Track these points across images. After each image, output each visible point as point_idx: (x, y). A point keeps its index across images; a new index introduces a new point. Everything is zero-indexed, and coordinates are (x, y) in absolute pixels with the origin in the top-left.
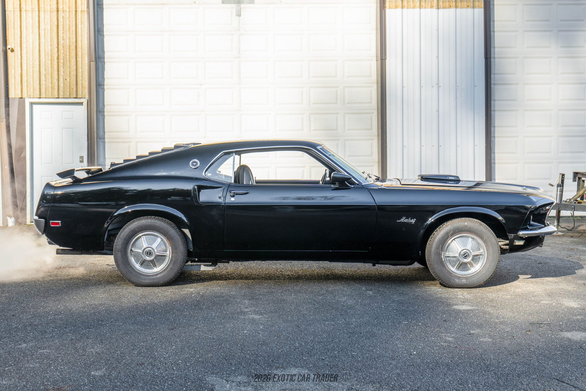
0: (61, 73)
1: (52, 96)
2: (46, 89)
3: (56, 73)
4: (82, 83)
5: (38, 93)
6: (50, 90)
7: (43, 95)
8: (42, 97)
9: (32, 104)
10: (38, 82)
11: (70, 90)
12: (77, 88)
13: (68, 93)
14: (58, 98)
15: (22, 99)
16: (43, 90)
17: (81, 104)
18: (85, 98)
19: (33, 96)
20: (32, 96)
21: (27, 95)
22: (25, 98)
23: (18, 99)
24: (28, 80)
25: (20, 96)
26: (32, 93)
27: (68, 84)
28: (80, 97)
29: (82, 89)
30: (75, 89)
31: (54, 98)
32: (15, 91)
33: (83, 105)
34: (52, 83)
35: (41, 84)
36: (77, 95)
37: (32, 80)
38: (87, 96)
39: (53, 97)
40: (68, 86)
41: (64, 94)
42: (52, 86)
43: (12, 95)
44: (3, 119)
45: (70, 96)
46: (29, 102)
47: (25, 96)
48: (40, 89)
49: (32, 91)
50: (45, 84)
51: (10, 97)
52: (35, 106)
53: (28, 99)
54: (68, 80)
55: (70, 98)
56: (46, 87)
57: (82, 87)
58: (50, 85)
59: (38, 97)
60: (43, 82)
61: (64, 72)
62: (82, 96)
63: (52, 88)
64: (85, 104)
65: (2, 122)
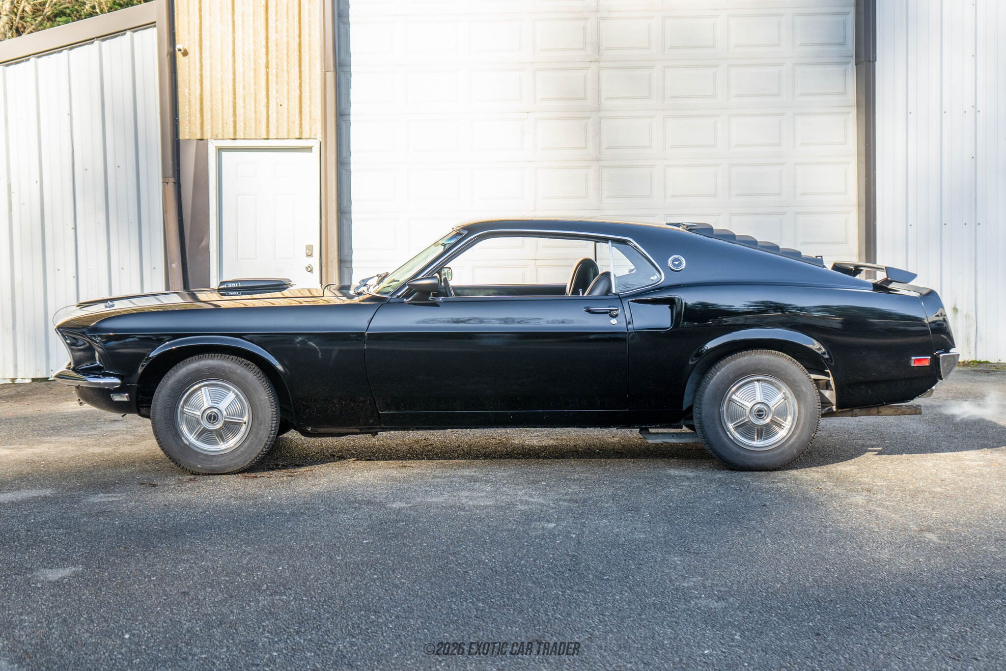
0: (273, 93)
1: (256, 135)
2: (245, 124)
3: (264, 92)
4: (310, 112)
5: (231, 129)
6: (253, 125)
7: (240, 135)
8: (237, 137)
9: (220, 150)
10: (231, 110)
11: (288, 125)
12: (301, 120)
13: (285, 131)
14: (267, 139)
15: (203, 142)
16: (240, 125)
17: (309, 149)
18: (316, 139)
19: (223, 136)
20: (220, 137)
21: (212, 135)
22: (207, 140)
23: (195, 143)
24: (214, 107)
25: (199, 137)
26: (221, 131)
27: (286, 114)
28: (308, 137)
29: (310, 122)
30: (297, 124)
31: (261, 139)
32: (190, 128)
33: (311, 152)
34: (256, 112)
35: (237, 113)
36: (301, 133)
37: (220, 107)
38: (320, 137)
39: (258, 138)
40: (285, 118)
41: (278, 132)
42: (256, 117)
43: (184, 135)
44: (169, 177)
45: (288, 135)
46: (216, 147)
47: (207, 135)
48: (235, 122)
49: (220, 126)
50: (245, 113)
51: (181, 137)
52: (225, 154)
53: (212, 141)
54: (285, 106)
55: (288, 139)
56: (244, 118)
57: (311, 118)
58: (253, 116)
59: (232, 138)
60: (240, 111)
61: (277, 91)
62: (310, 135)
63: (256, 122)
64: (316, 149)
65: (167, 183)
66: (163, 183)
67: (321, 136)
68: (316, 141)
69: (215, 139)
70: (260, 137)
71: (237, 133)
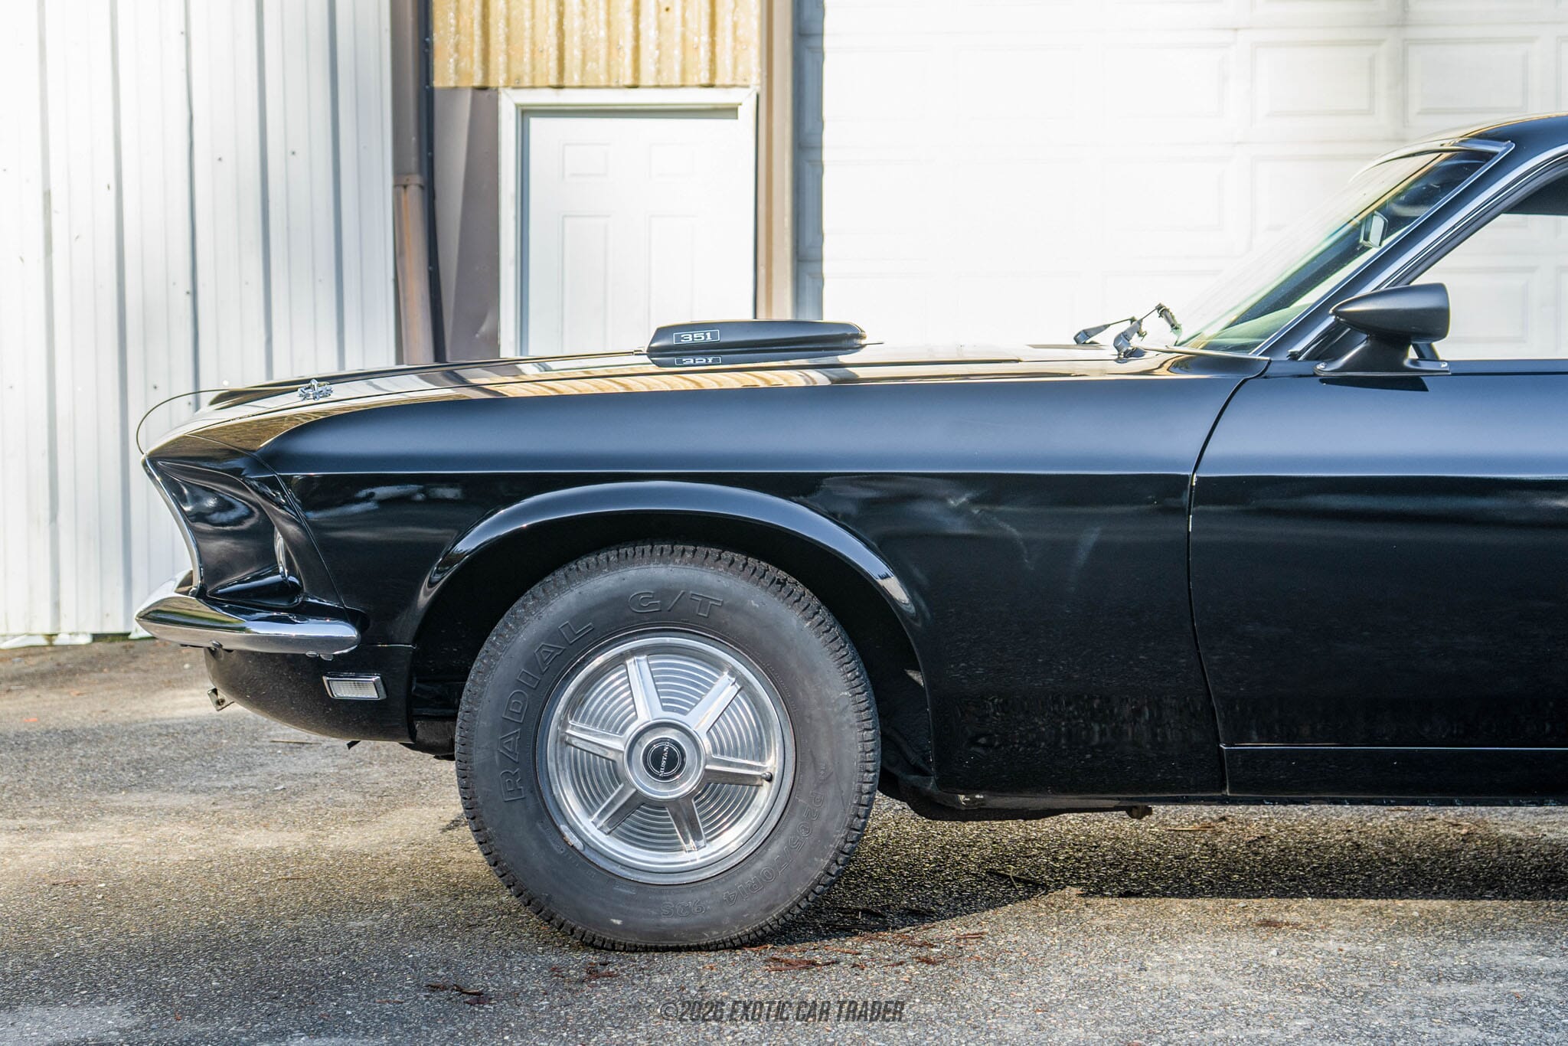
1: (609, 78)
2: (584, 52)
4: (735, 26)
5: (553, 64)
6: (603, 52)
7: (573, 76)
8: (566, 83)
9: (525, 113)
10: (553, 20)
11: (684, 58)
12: (713, 44)
13: (677, 68)
14: (635, 87)
15: (486, 94)
16: (573, 54)
17: (730, 111)
18: (747, 87)
19: (534, 80)
20: (527, 82)
21: (509, 79)
22: (497, 89)
23: (469, 95)
24: (514, 13)
25: (477, 81)
26: (528, 68)
27: (678, 29)
28: (728, 82)
29: (734, 48)
30: (704, 53)
31: (618, 87)
32: (457, 63)
33: (736, 118)
34: (609, 24)
35: (567, 27)
36: (713, 73)
37: (527, 12)
38: (755, 81)
39: (613, 84)
40: (678, 39)
41: (659, 72)
42: (610, 36)
43: (444, 76)
44: (410, 174)
45: (684, 78)
46: (517, 106)
47: (498, 79)
48: (561, 48)
49: (527, 58)
50: (584, 28)
51: (437, 83)
52: (535, 123)
53: (509, 91)
54: (677, 11)
55: (682, 86)
56: (583, 38)
57: (735, 39)
58: (603, 33)
59: (554, 83)
60: (573, 23)
62: (734, 79)
63: (609, 48)
64: (747, 112)
65: (405, 187)
66: (396, 186)
67: (759, 81)
68: (746, 91)
69: (514, 88)
70: (617, 82)
71: (567, 74)
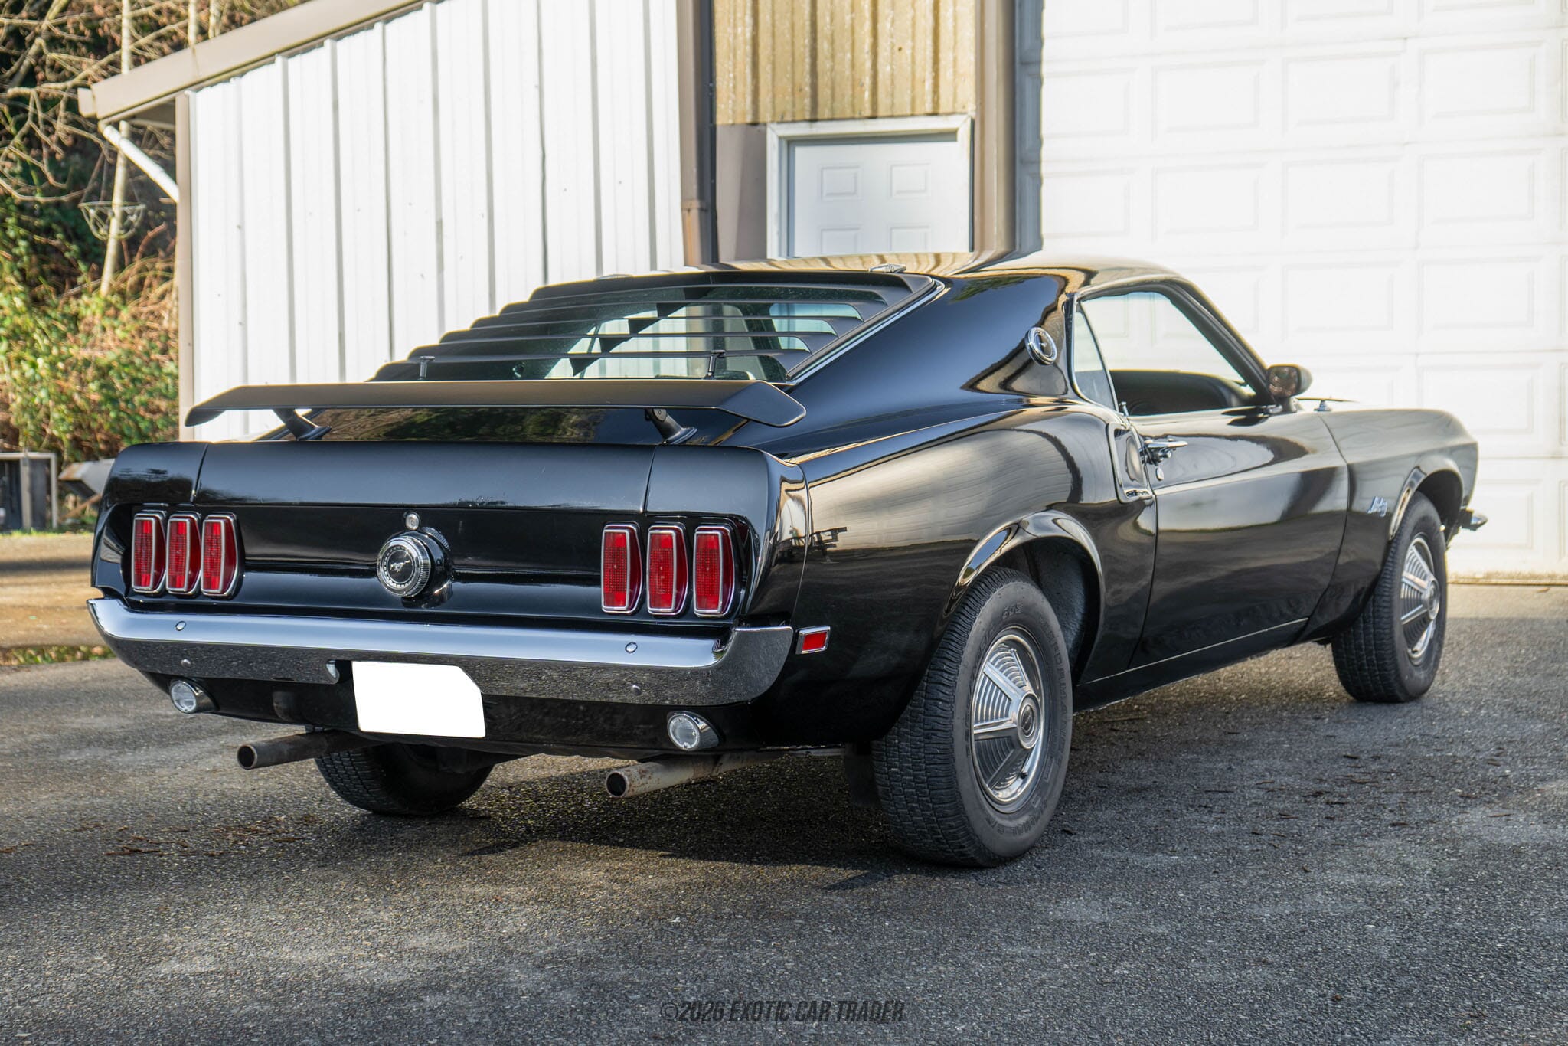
0: (885, 26)
1: (854, 111)
2: (833, 89)
3: (867, 26)
4: (955, 60)
5: (808, 102)
6: (848, 91)
7: (824, 112)
8: (819, 117)
9: (789, 143)
11: (913, 89)
12: (937, 77)
13: (907, 100)
14: (873, 117)
15: (756, 128)
16: (824, 93)
17: (950, 135)
18: (965, 113)
20: (788, 118)
21: (774, 115)
22: (764, 124)
23: (743, 127)
24: (778, 59)
25: (749, 119)
26: (789, 105)
27: (908, 67)
28: (949, 110)
29: (954, 80)
30: (928, 85)
31: (861, 119)
32: (733, 102)
33: (955, 140)
34: (853, 64)
35: (820, 68)
36: (936, 102)
37: (789, 58)
38: (971, 109)
39: (857, 116)
40: (908, 75)
41: (893, 104)
42: (853, 75)
43: (724, 116)
44: (692, 199)
45: (913, 108)
46: (780, 138)
47: (765, 116)
48: (814, 87)
49: (788, 96)
50: (833, 69)
51: (719, 121)
52: (799, 152)
53: (774, 126)
54: (908, 52)
55: (912, 115)
56: (833, 77)
57: (955, 73)
58: (848, 73)
59: (808, 117)
60: (823, 64)
61: (893, 22)
62: (954, 107)
63: (853, 87)
64: (964, 135)
65: (689, 210)
66: (683, 209)
67: (975, 107)
68: (965, 117)
69: (779, 123)
70: (860, 114)
71: (820, 109)
